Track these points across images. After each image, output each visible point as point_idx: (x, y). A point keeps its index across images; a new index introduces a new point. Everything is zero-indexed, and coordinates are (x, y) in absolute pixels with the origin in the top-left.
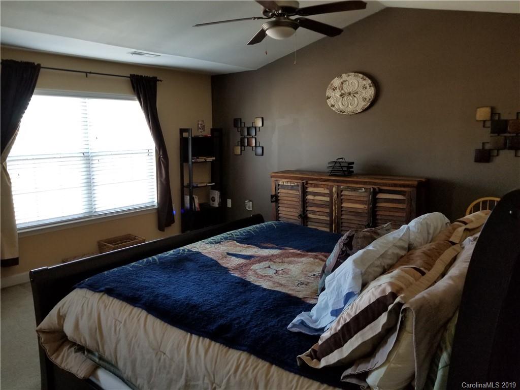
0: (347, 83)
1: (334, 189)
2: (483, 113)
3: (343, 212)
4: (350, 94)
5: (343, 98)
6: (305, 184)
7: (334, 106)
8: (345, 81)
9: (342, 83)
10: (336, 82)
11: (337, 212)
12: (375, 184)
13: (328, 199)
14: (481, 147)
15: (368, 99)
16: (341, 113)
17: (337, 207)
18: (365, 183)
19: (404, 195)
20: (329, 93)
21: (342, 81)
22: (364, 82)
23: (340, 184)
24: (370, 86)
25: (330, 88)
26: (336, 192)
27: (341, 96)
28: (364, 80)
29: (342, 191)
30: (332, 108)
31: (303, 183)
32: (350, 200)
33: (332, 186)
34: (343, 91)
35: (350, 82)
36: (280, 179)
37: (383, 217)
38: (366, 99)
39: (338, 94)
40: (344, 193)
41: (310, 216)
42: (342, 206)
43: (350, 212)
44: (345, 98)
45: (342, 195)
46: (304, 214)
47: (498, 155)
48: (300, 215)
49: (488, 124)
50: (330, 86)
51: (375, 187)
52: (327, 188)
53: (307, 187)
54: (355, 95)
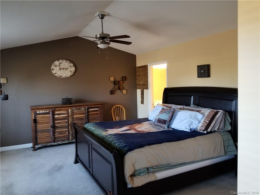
0: (62, 64)
1: (70, 110)
2: (112, 79)
3: (74, 120)
4: (64, 69)
5: (60, 70)
6: (54, 110)
7: (56, 73)
8: (61, 63)
9: (60, 64)
10: (57, 63)
11: (71, 120)
12: (88, 105)
13: (66, 115)
14: (111, 90)
15: (72, 72)
16: (60, 77)
17: (71, 118)
18: (84, 106)
19: (98, 108)
20: (53, 67)
21: (59, 62)
22: (70, 65)
23: (72, 108)
24: (73, 66)
25: (54, 65)
26: (70, 111)
27: (60, 69)
28: (70, 63)
29: (73, 111)
30: (55, 74)
31: (53, 110)
32: (76, 114)
33: (69, 109)
34: (60, 67)
35: (64, 64)
36: (37, 110)
37: (91, 118)
38: (71, 71)
39: (58, 68)
40: (74, 111)
41: (57, 125)
42: (74, 117)
43: (77, 119)
44: (62, 70)
45: (73, 112)
46: (53, 125)
47: (116, 92)
48: (52, 126)
49: (113, 82)
50: (53, 64)
51: (88, 107)
52: (66, 111)
53: (55, 112)
54: (66, 69)
